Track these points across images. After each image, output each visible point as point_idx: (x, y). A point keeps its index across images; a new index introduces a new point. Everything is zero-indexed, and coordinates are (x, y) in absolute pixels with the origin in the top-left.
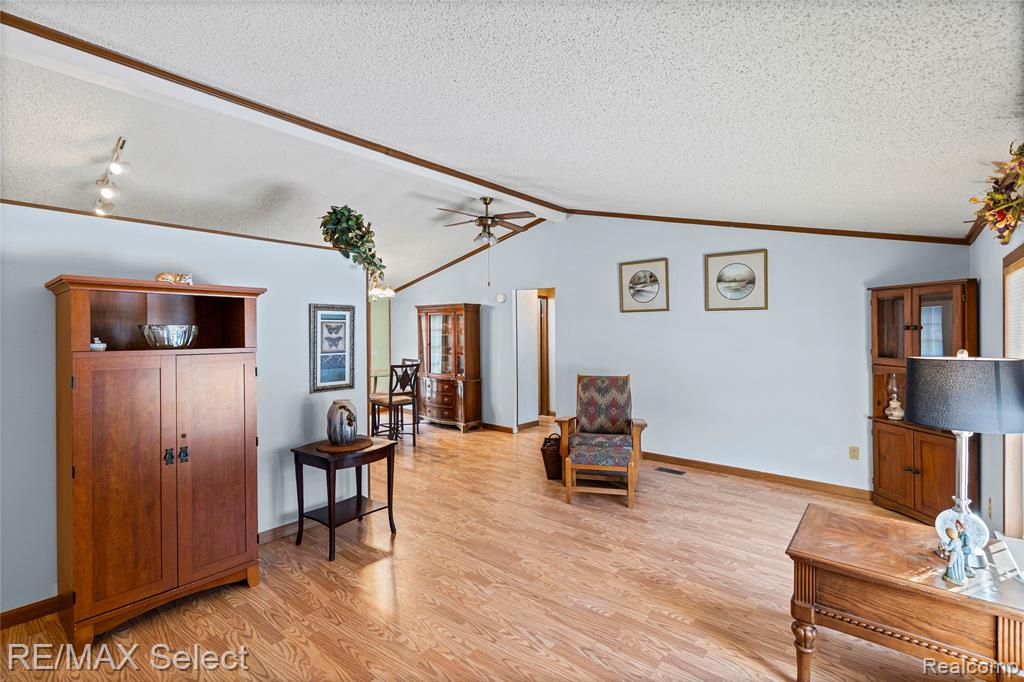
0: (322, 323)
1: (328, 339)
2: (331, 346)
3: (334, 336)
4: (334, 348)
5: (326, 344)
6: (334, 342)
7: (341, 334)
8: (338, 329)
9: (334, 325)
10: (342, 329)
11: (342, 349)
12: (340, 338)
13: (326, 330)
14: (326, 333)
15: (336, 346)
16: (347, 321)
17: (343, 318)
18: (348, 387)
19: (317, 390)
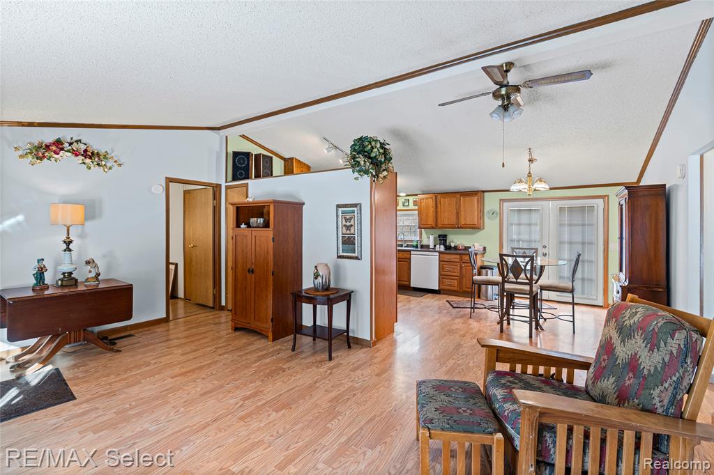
0: (342, 216)
1: (345, 225)
2: (347, 230)
3: (348, 224)
4: (348, 232)
5: (344, 228)
6: (348, 228)
7: (352, 223)
8: (350, 219)
9: (348, 217)
10: (353, 220)
11: (353, 232)
12: (351, 226)
13: (344, 220)
14: (344, 223)
15: (350, 230)
16: (356, 214)
17: (353, 212)
18: (357, 258)
19: (339, 257)
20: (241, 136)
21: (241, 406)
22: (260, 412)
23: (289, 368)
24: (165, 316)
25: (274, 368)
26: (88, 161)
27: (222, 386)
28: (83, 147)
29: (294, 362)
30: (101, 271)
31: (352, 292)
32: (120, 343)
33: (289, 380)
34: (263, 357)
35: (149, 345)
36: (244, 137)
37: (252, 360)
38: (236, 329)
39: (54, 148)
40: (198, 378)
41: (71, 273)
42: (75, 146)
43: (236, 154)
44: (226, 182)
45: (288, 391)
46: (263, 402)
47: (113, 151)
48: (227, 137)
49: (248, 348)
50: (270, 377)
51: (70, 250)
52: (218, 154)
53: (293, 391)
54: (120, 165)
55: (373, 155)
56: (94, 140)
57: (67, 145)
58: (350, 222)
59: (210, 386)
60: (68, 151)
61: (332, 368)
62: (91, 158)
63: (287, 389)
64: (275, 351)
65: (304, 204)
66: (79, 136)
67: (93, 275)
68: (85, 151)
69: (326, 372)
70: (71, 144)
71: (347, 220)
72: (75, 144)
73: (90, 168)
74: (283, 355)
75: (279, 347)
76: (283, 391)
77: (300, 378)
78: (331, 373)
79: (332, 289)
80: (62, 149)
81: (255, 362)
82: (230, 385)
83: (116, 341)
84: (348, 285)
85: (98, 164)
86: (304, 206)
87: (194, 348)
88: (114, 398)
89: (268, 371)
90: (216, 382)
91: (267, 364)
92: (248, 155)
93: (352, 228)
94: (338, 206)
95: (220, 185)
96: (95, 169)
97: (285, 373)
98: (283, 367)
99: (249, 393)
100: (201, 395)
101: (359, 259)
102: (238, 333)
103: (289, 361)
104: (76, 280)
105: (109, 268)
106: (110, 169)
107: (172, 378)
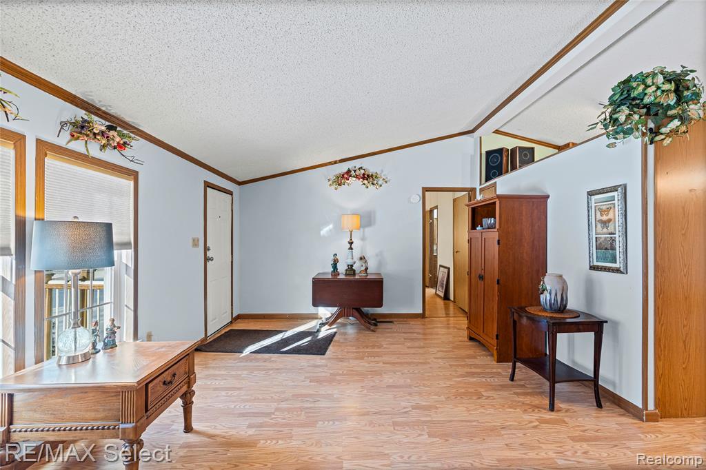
0: (595, 207)
1: (600, 221)
2: (603, 228)
3: (605, 218)
4: (605, 230)
5: (599, 226)
6: (605, 224)
7: (610, 216)
8: (608, 210)
9: (604, 208)
10: (611, 211)
11: (613, 231)
12: (610, 220)
13: (598, 213)
14: (599, 217)
15: (607, 228)
16: (616, 202)
17: (613, 199)
18: (618, 271)
19: (593, 268)
20: (494, 132)
21: (406, 412)
22: (416, 427)
23: (488, 398)
24: (421, 312)
25: (472, 390)
26: (366, 182)
27: (410, 386)
28: (362, 172)
29: (499, 393)
30: (369, 266)
31: (606, 322)
32: (381, 326)
33: (475, 410)
34: (472, 374)
35: (394, 332)
36: (497, 132)
37: (459, 373)
38: (471, 339)
39: (346, 176)
40: (399, 371)
41: (352, 266)
42: (358, 172)
43: (489, 153)
44: (481, 184)
45: (463, 421)
46: (429, 419)
47: (382, 171)
48: (481, 138)
49: (467, 360)
50: (459, 398)
51: (352, 249)
52: (472, 157)
53: (469, 424)
54: (386, 182)
55: (647, 100)
56: (370, 165)
57: (353, 172)
58: (607, 215)
59: (401, 382)
60: (354, 177)
61: (543, 421)
62: (367, 180)
63: (463, 419)
64: (494, 373)
65: (548, 197)
66: (361, 164)
67: (363, 268)
68: (364, 174)
69: (531, 422)
70: (355, 171)
71: (602, 212)
72: (357, 171)
73: (367, 187)
74: (496, 381)
75: (499, 370)
76: (456, 419)
77: (489, 414)
78: (535, 427)
79: (571, 311)
80: (350, 176)
81: (458, 377)
82: (416, 389)
83: (378, 324)
84: (604, 311)
85: (373, 184)
86: (549, 201)
87: (422, 344)
88: (341, 363)
89: (463, 390)
90: (409, 381)
91: (469, 383)
92: (500, 151)
93: (611, 226)
94: (590, 194)
95: (475, 189)
96: (371, 187)
97: (479, 401)
98: (483, 393)
99: (424, 403)
100: (388, 387)
101: (622, 273)
102: (471, 343)
103: (496, 390)
104: (354, 271)
105: (380, 264)
106: (381, 186)
107: (384, 363)
